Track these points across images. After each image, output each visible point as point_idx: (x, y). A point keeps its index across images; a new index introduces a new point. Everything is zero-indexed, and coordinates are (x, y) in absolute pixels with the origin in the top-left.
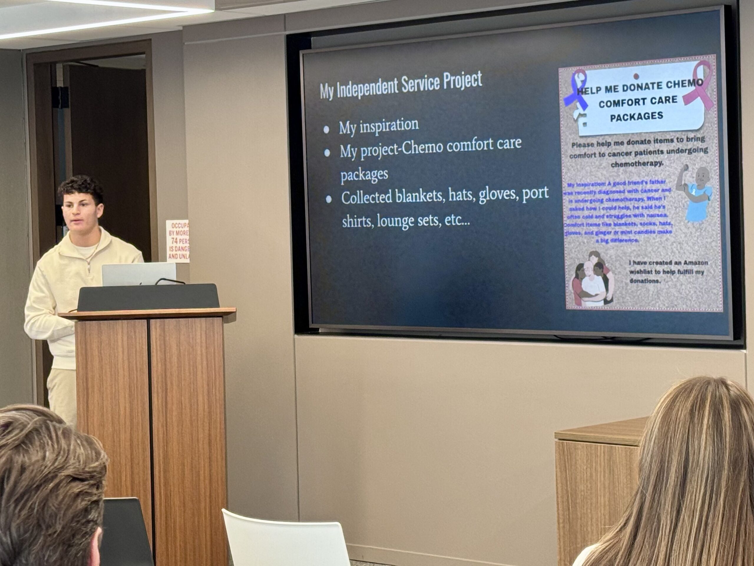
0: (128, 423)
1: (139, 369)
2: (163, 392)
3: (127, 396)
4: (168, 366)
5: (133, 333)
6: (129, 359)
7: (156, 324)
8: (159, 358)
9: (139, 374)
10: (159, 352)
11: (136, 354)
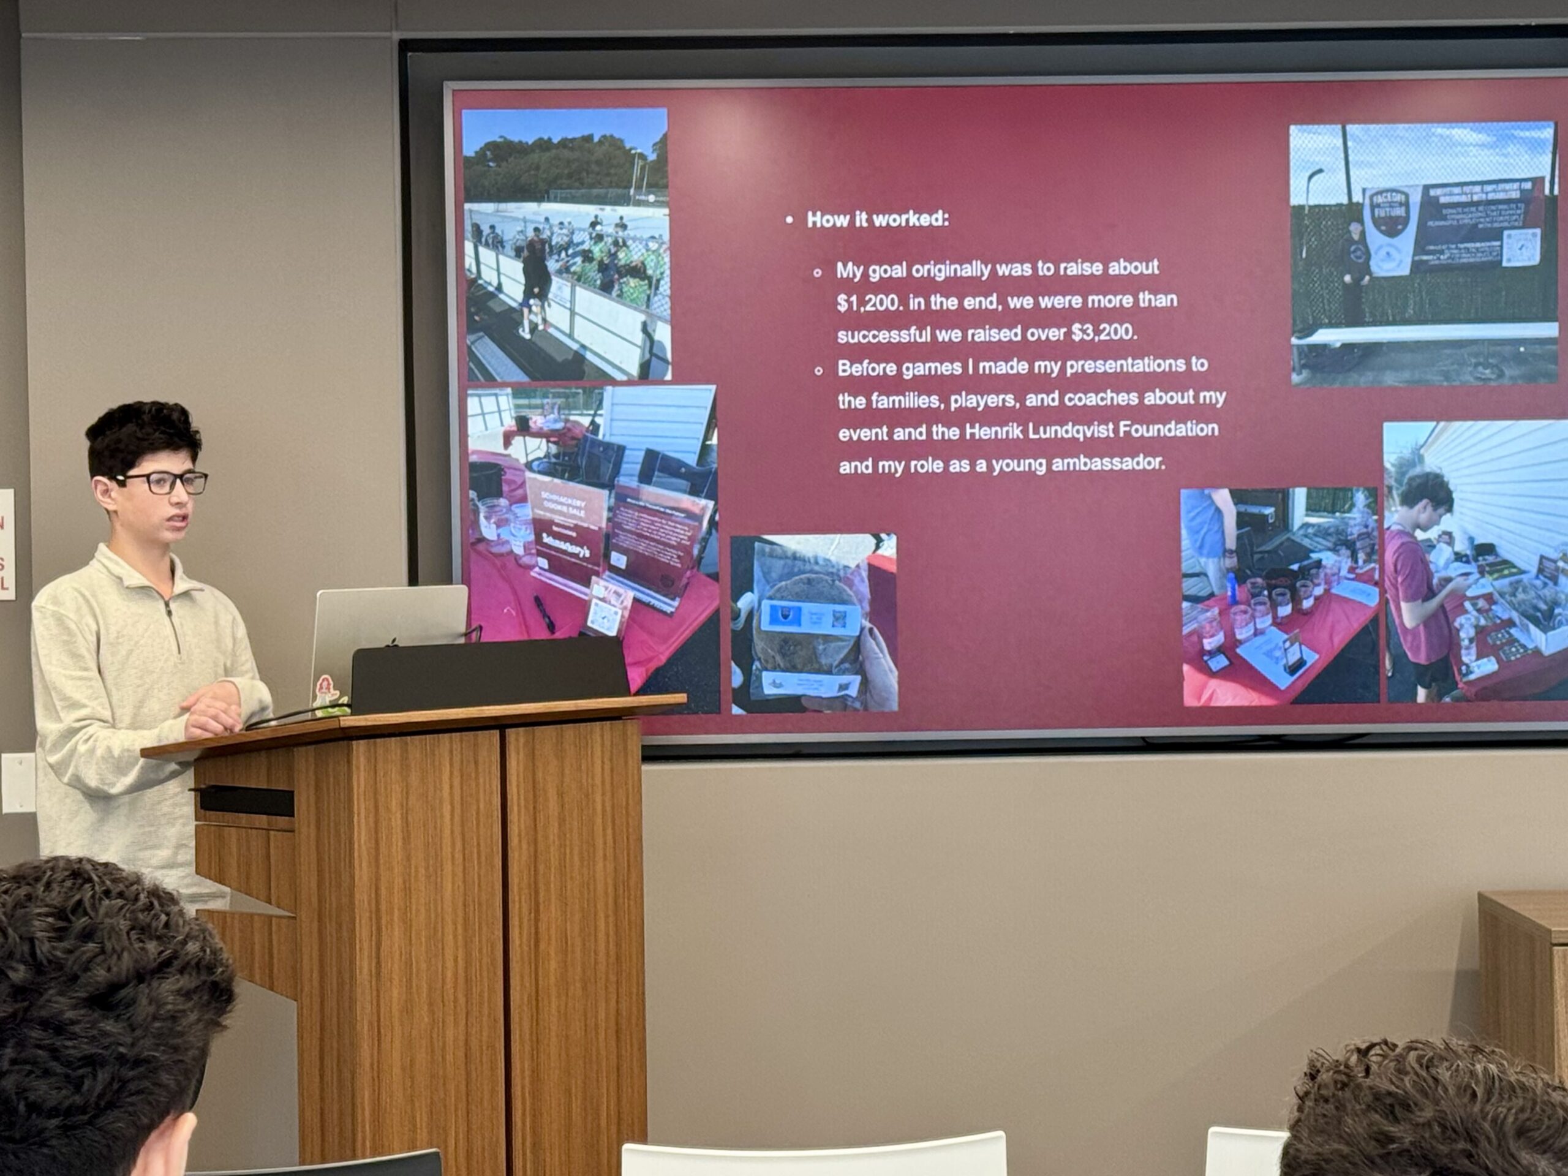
0: (462, 1000)
1: (483, 859)
2: (530, 912)
3: (459, 929)
4: (541, 846)
5: (472, 765)
6: (463, 834)
7: (517, 740)
8: (523, 827)
9: (484, 870)
10: (523, 810)
11: (478, 819)
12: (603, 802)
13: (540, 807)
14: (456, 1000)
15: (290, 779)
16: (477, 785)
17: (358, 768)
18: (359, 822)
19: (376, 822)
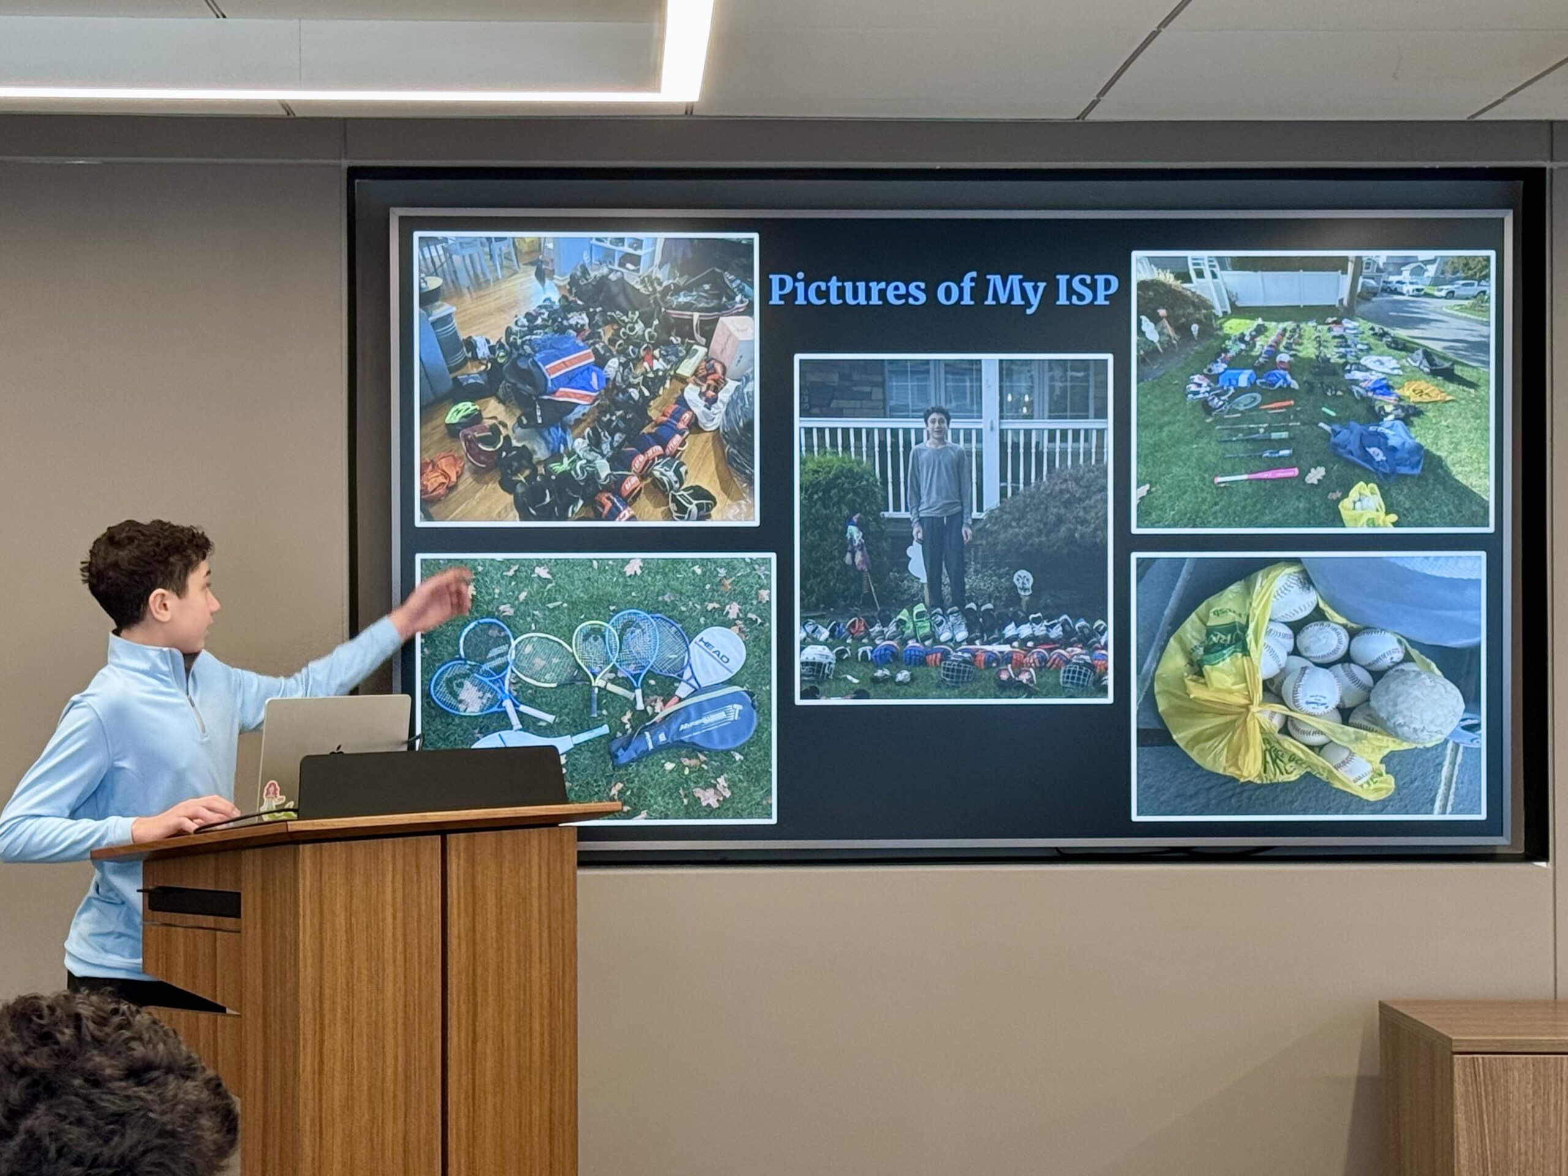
0: (401, 1099)
1: (424, 959)
2: (468, 1012)
3: (400, 1026)
4: (480, 948)
5: (414, 870)
6: (405, 936)
8: (462, 928)
9: (424, 971)
10: (462, 915)
11: (419, 921)
12: (540, 906)
13: (478, 910)
14: (395, 1096)
15: (238, 881)
16: (419, 888)
17: (304, 871)
18: (304, 924)
19: (321, 924)
